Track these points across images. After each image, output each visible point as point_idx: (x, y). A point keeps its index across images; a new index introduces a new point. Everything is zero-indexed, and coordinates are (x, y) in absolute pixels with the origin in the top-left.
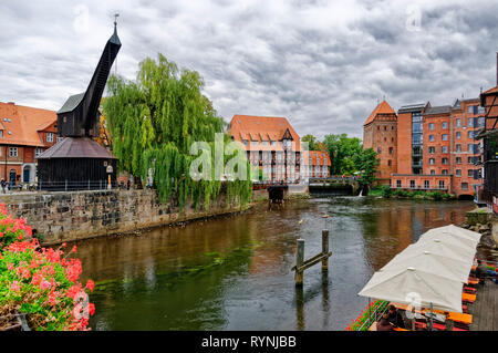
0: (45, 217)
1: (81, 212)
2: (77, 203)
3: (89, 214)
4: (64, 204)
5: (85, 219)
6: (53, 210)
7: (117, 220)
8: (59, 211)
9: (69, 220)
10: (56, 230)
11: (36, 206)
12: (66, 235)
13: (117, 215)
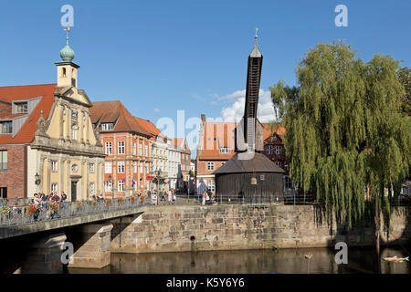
0: (202, 226)
1: (234, 224)
2: (230, 216)
3: (243, 227)
4: (218, 216)
5: (239, 232)
6: (208, 220)
7: (273, 236)
8: (213, 221)
9: (223, 230)
10: (211, 238)
11: (194, 216)
12: (220, 244)
13: (273, 230)
